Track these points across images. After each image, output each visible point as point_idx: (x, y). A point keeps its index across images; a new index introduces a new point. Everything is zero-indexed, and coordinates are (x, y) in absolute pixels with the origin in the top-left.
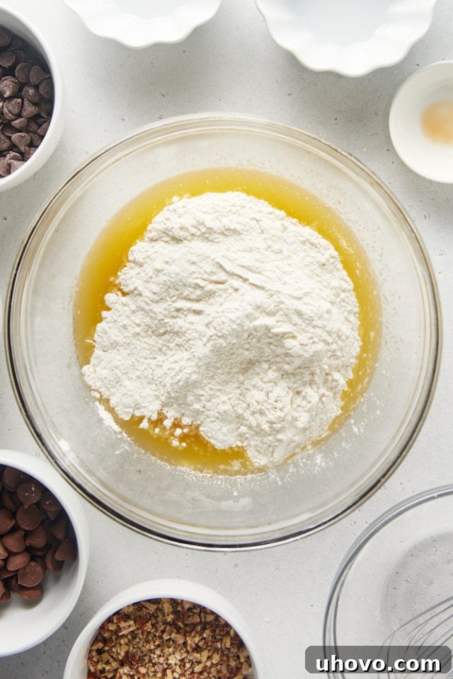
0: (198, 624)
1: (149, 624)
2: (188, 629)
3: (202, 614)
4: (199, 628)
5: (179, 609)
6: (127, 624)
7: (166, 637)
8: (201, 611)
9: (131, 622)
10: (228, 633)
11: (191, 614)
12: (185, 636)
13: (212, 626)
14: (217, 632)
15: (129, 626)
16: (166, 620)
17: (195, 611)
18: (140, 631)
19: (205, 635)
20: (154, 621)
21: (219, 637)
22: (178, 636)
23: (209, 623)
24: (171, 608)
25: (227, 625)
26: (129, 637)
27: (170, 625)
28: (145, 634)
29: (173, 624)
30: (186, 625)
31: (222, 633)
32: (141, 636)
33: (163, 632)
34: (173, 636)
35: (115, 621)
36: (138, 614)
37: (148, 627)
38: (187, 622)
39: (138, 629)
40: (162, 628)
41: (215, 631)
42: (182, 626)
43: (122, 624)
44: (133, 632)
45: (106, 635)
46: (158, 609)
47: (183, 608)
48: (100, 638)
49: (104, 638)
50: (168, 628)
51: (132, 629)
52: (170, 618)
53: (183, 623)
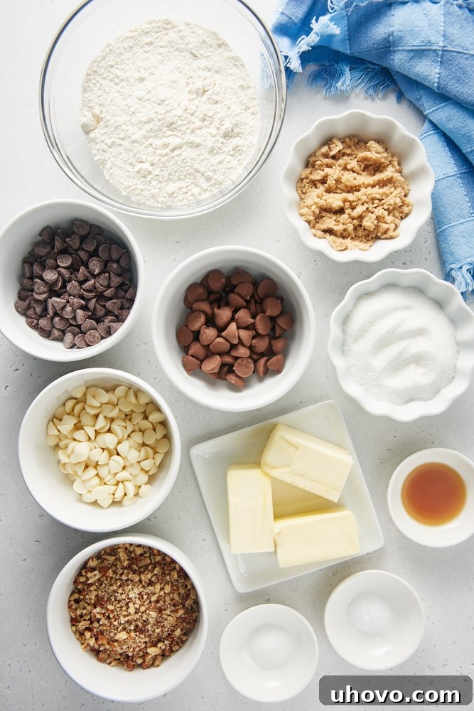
0: (149, 565)
1: (110, 571)
2: (142, 570)
3: (152, 557)
4: (150, 567)
5: (133, 555)
6: (93, 574)
7: (124, 578)
8: (150, 555)
9: (96, 572)
10: (174, 568)
11: (142, 558)
12: (140, 575)
13: (160, 565)
14: (165, 568)
15: (95, 575)
16: (123, 566)
17: (145, 555)
18: (104, 578)
19: (155, 572)
20: (114, 568)
21: (167, 572)
22: (135, 575)
23: (158, 563)
24: (126, 555)
25: (173, 561)
26: (97, 584)
27: (127, 569)
28: (109, 579)
29: (129, 567)
30: (140, 567)
31: (169, 569)
32: (106, 582)
33: (121, 574)
34: (130, 576)
35: (84, 574)
36: (101, 565)
37: (110, 573)
38: (140, 565)
39: (102, 577)
40: (121, 572)
41: (164, 568)
42: (136, 568)
43: (89, 575)
44: (99, 580)
45: (80, 587)
46: (116, 559)
47: (135, 554)
48: (76, 591)
49: (79, 590)
50: (126, 571)
51: (97, 577)
52: (126, 564)
53: (137, 566)
